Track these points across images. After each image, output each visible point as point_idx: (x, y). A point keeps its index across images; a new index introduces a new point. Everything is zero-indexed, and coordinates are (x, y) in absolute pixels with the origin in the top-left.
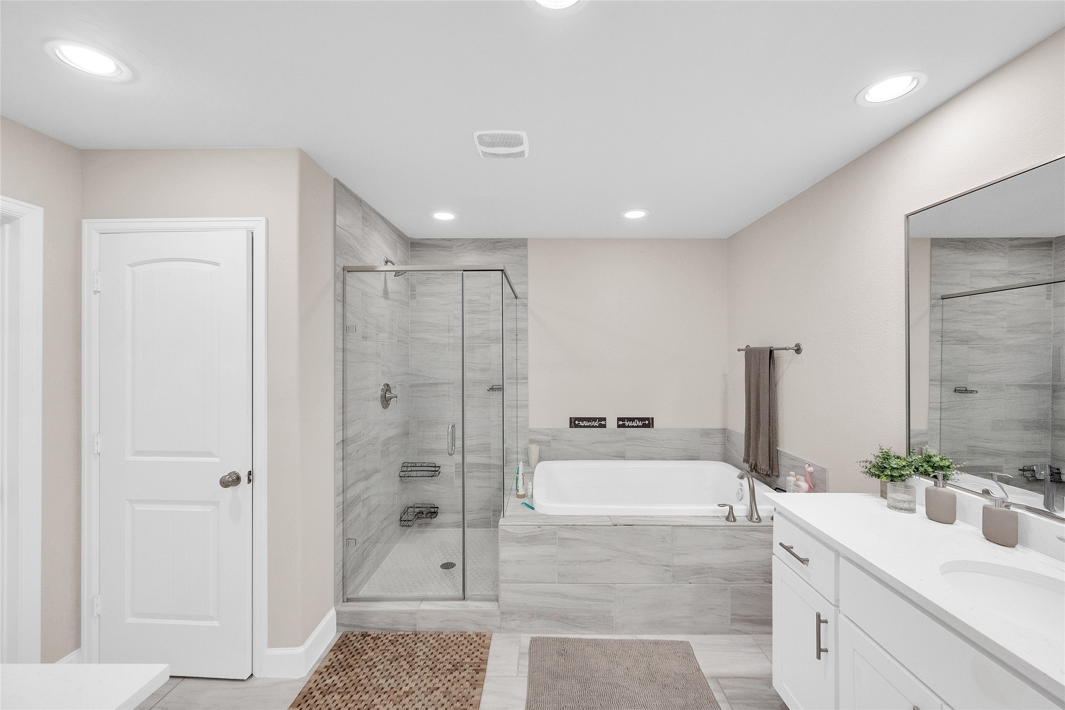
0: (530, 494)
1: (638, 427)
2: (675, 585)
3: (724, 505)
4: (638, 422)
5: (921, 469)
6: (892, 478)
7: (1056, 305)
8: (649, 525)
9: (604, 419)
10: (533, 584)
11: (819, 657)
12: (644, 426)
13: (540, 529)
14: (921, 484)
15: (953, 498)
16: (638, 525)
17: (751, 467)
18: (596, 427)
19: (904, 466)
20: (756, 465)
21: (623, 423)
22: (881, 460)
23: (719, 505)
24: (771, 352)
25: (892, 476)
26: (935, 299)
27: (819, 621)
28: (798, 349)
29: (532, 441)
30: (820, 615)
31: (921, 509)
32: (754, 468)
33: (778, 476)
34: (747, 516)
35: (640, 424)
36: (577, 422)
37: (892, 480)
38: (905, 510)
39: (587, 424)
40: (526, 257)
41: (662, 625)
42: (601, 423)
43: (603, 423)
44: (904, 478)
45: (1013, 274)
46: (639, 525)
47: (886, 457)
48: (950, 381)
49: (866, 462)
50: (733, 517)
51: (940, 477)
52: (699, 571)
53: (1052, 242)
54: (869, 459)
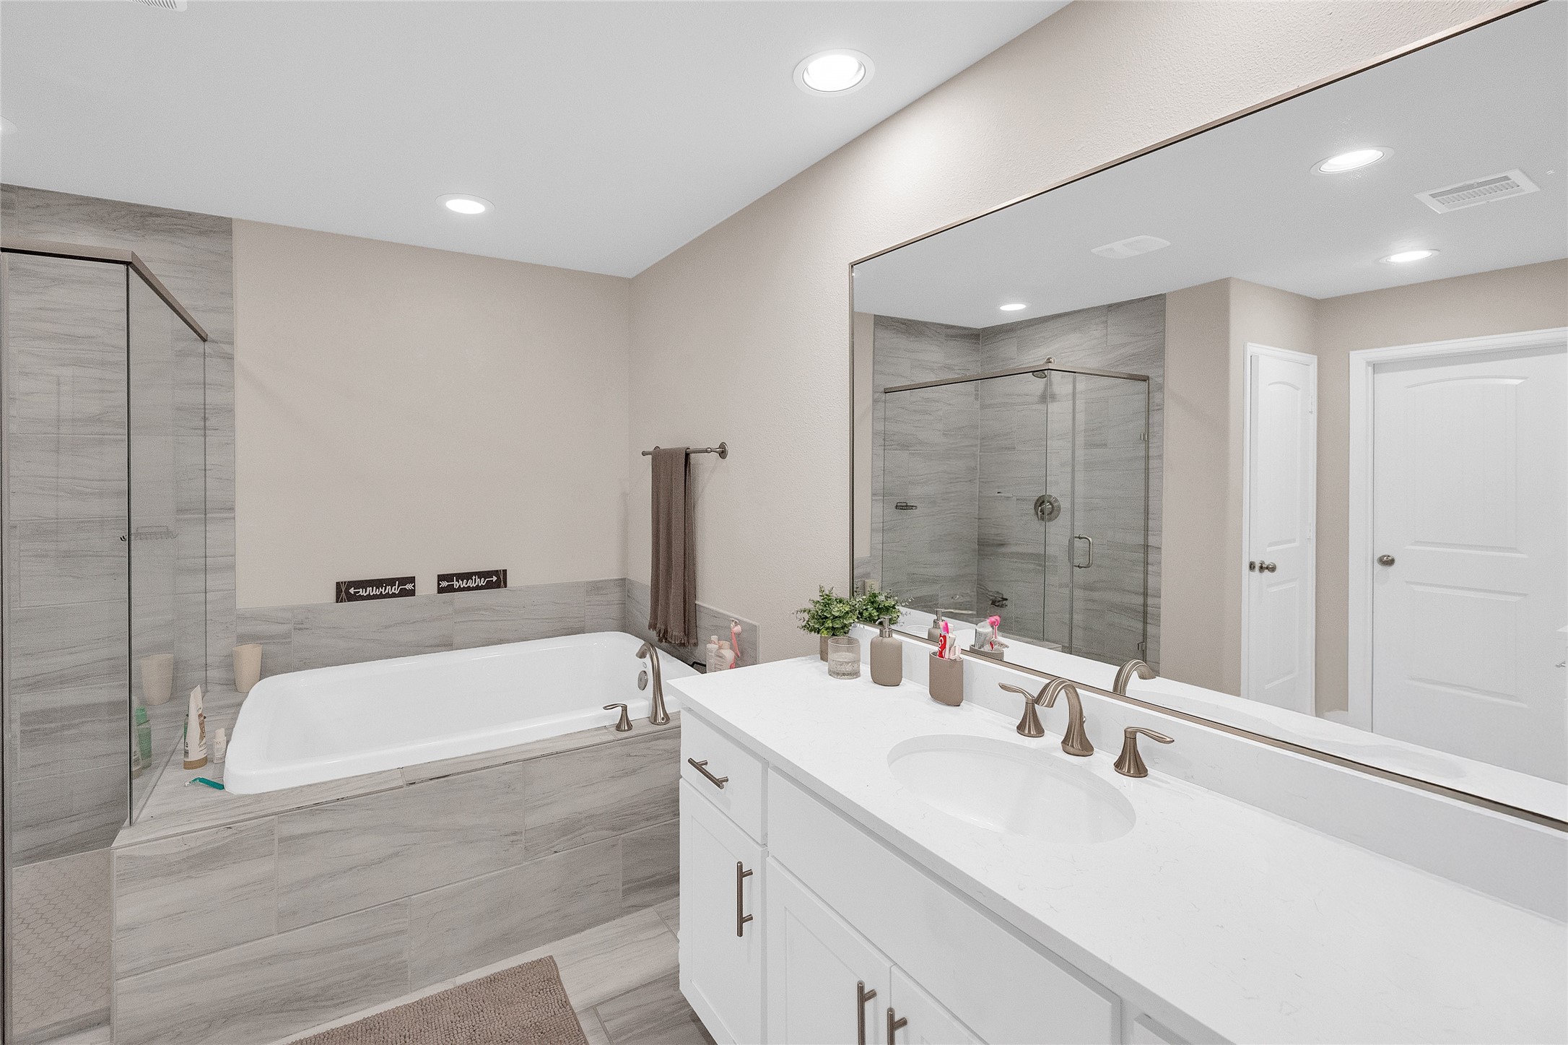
0: (218, 755)
1: (478, 588)
2: (529, 863)
3: (614, 706)
4: (478, 580)
5: (866, 614)
6: (834, 631)
7: (983, 407)
8: (482, 769)
9: (412, 580)
10: (212, 955)
11: (740, 933)
12: (490, 586)
13: (230, 831)
14: (865, 634)
15: (898, 649)
16: (458, 774)
17: (659, 636)
18: (394, 595)
19: (847, 613)
20: (666, 632)
21: (448, 583)
22: (821, 608)
23: (605, 708)
24: (687, 455)
25: (833, 628)
26: (878, 392)
27: (741, 874)
28: (723, 452)
29: (243, 639)
30: (741, 866)
31: (865, 669)
32: (664, 636)
33: (696, 645)
34: (649, 717)
35: (482, 582)
36: (352, 591)
37: (833, 635)
38: (848, 674)
39: (376, 592)
40: (228, 256)
41: (507, 942)
42: (405, 586)
43: (409, 587)
44: (846, 629)
45: (949, 368)
46: (462, 773)
47: (827, 601)
48: (892, 494)
49: (805, 611)
50: (627, 723)
51: (886, 623)
52: (569, 828)
53: (979, 335)
54: (807, 608)
